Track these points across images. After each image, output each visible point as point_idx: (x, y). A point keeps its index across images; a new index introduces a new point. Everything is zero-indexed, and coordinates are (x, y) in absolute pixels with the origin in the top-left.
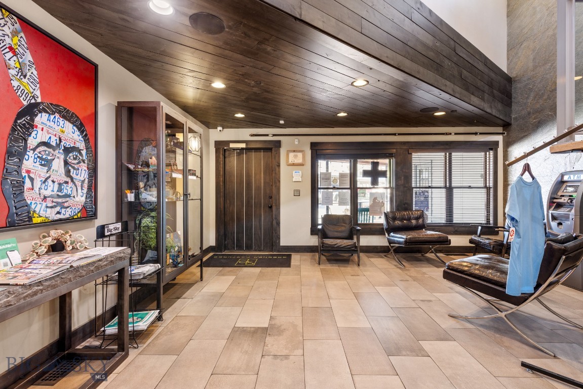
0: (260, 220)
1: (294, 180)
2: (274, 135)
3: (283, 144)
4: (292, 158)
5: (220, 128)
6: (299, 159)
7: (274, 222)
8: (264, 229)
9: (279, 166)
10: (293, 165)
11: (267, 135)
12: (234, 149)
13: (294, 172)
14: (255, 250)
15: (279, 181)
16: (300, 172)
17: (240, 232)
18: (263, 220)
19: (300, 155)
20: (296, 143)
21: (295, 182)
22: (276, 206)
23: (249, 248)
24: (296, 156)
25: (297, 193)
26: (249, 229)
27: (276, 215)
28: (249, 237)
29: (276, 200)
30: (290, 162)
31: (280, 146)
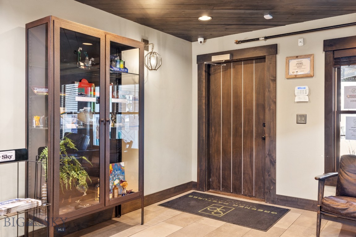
0: (251, 156)
1: (297, 100)
2: (266, 38)
3: (280, 49)
4: (294, 68)
5: (200, 39)
6: (305, 67)
7: (268, 160)
8: (256, 169)
9: (274, 80)
10: (296, 77)
11: (258, 39)
12: (219, 63)
13: (296, 88)
14: (245, 195)
15: (275, 103)
16: (307, 88)
17: (226, 168)
18: (256, 156)
19: (306, 62)
20: (300, 44)
21: (298, 102)
22: (270, 137)
23: (237, 191)
24: (300, 65)
25: (302, 119)
26: (237, 165)
27: (269, 151)
28: (237, 177)
29: (270, 129)
30: (291, 73)
31: (276, 53)
